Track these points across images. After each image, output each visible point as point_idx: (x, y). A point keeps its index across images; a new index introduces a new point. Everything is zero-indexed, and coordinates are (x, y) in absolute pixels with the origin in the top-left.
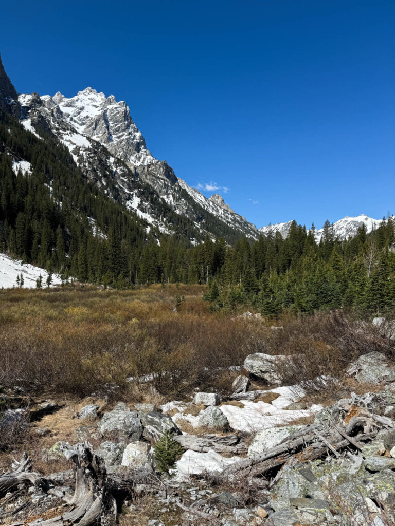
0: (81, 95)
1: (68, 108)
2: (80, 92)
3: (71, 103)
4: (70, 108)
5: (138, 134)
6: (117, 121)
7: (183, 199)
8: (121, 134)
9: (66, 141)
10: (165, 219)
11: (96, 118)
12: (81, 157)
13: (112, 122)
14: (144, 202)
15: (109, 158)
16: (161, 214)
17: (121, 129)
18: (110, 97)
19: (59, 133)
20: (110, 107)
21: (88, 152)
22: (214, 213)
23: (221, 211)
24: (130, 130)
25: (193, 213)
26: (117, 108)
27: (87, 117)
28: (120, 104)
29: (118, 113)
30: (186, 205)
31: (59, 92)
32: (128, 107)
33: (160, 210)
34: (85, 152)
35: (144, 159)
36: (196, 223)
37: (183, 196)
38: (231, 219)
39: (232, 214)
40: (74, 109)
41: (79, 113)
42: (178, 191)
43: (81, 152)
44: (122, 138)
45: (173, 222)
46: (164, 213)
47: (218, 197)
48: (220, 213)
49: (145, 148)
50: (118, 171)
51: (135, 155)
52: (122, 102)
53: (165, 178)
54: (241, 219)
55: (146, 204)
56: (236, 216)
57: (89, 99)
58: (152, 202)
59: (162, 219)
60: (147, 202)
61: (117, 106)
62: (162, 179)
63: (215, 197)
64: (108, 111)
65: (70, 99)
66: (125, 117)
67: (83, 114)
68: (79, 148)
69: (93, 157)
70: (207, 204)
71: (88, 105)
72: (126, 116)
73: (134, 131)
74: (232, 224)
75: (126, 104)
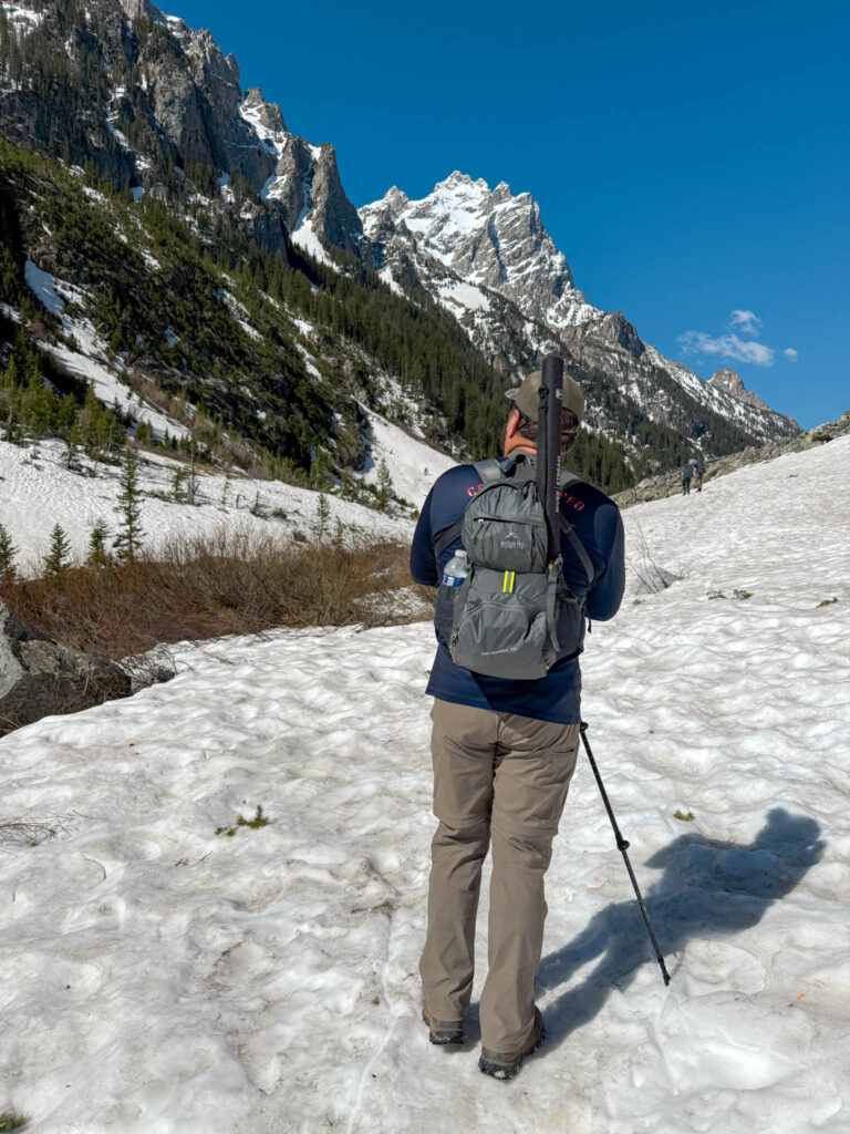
0: (441, 191)
1: (418, 220)
2: (440, 184)
3: (424, 210)
4: (423, 220)
5: (558, 259)
6: (515, 237)
7: (661, 391)
8: (523, 263)
9: (446, 299)
10: (634, 438)
11: (474, 234)
12: (477, 329)
13: (505, 240)
14: (592, 407)
15: (523, 325)
16: (627, 427)
17: (523, 253)
18: (499, 187)
19: (432, 286)
20: (499, 208)
21: (490, 320)
22: (724, 413)
23: (739, 409)
24: (541, 253)
25: (685, 419)
26: (514, 209)
27: (456, 234)
28: (519, 201)
29: (518, 219)
30: (669, 404)
31: (395, 187)
32: (536, 205)
33: (623, 420)
34: (484, 320)
35: (575, 312)
36: (691, 440)
37: (661, 385)
38: (763, 425)
39: (765, 414)
40: (429, 221)
41: (440, 229)
42: (651, 375)
43: (477, 321)
44: (526, 273)
45: (651, 443)
46: (633, 426)
47: (730, 375)
48: (737, 413)
49: (572, 287)
50: (542, 349)
51: (556, 306)
52: (523, 195)
53: (620, 348)
54: (787, 424)
55: (597, 409)
56: (774, 417)
57: (457, 196)
58: (608, 405)
59: (630, 437)
60: (599, 405)
61: (515, 205)
62: (615, 352)
63: (723, 377)
64: (497, 218)
65: (422, 202)
66: (531, 226)
67: (449, 230)
68: (473, 313)
69: (500, 327)
70: (706, 394)
71: (456, 208)
72: (533, 225)
73: (551, 254)
74: (767, 437)
75: (534, 198)
